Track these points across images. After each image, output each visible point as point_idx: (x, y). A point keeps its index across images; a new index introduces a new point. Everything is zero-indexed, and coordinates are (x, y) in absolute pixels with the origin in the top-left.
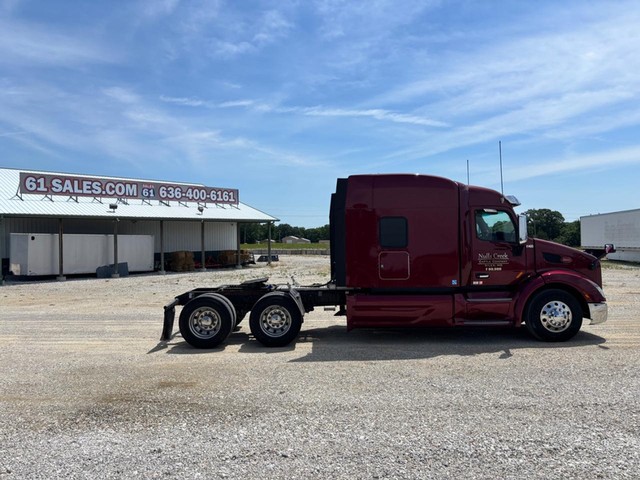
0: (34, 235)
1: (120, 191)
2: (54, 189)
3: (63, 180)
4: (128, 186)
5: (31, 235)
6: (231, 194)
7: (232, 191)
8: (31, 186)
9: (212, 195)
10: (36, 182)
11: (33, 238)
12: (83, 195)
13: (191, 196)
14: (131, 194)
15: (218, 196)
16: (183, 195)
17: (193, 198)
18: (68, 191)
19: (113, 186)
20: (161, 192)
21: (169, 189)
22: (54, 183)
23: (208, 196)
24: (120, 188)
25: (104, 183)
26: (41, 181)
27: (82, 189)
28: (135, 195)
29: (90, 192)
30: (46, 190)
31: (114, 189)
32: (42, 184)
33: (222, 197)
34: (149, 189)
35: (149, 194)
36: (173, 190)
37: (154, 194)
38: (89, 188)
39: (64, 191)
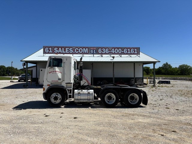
0: (42, 69)
1: (81, 51)
2: (55, 52)
3: (58, 48)
4: (84, 49)
5: (41, 69)
6: (136, 50)
7: (136, 48)
8: (47, 51)
9: (125, 51)
10: (48, 49)
11: (42, 70)
12: (66, 53)
13: (113, 52)
14: (85, 52)
15: (128, 51)
16: (110, 51)
17: (115, 53)
18: (60, 52)
19: (78, 49)
20: (99, 51)
21: (103, 49)
22: (55, 49)
23: (123, 52)
24: (81, 50)
25: (74, 48)
26: (50, 49)
27: (65, 51)
28: (87, 52)
29: (68, 52)
30: (52, 52)
31: (78, 51)
32: (51, 50)
33: (130, 52)
34: (94, 50)
35: (94, 52)
36: (104, 49)
37: (96, 52)
38: (68, 50)
39: (59, 52)
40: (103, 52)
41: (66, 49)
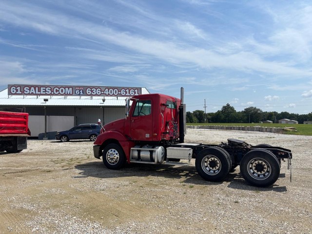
1: (62, 92)
2: (25, 92)
3: (30, 87)
6: (136, 91)
7: (137, 89)
8: (13, 91)
9: (122, 92)
10: (16, 89)
12: (41, 95)
13: (107, 93)
14: (69, 93)
15: (126, 93)
16: (103, 92)
17: (109, 94)
19: (58, 89)
20: (87, 91)
21: (92, 90)
22: (25, 89)
23: (119, 93)
24: (62, 90)
25: (53, 88)
26: (19, 88)
27: (40, 92)
28: (71, 93)
29: (45, 93)
31: (59, 91)
32: (19, 90)
33: (129, 93)
34: (80, 90)
35: (80, 93)
36: (95, 90)
37: (83, 92)
38: (44, 91)
40: (92, 93)
41: (42, 88)
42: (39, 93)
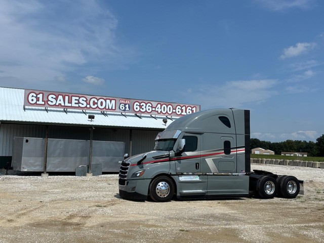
0: (28, 138)
1: (102, 105)
2: (49, 103)
3: (57, 95)
5: (25, 138)
6: (194, 109)
8: (32, 100)
9: (177, 110)
10: (36, 97)
11: (27, 141)
12: (72, 107)
13: (159, 110)
14: (110, 108)
15: (182, 111)
16: (154, 109)
17: (161, 112)
18: (60, 104)
19: (96, 101)
20: (135, 107)
21: (141, 105)
22: (50, 98)
23: (174, 111)
24: (102, 103)
25: (89, 99)
26: (40, 96)
27: (71, 103)
28: (114, 108)
29: (77, 105)
30: (43, 103)
31: (97, 103)
32: (41, 99)
33: (186, 112)
34: (125, 104)
35: (125, 108)
36: (145, 105)
37: (129, 108)
38: (77, 102)
39: (57, 104)
40: (141, 109)
41: (74, 98)
42: (70, 105)
